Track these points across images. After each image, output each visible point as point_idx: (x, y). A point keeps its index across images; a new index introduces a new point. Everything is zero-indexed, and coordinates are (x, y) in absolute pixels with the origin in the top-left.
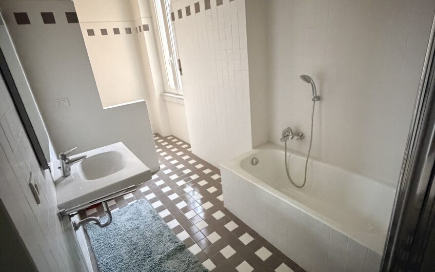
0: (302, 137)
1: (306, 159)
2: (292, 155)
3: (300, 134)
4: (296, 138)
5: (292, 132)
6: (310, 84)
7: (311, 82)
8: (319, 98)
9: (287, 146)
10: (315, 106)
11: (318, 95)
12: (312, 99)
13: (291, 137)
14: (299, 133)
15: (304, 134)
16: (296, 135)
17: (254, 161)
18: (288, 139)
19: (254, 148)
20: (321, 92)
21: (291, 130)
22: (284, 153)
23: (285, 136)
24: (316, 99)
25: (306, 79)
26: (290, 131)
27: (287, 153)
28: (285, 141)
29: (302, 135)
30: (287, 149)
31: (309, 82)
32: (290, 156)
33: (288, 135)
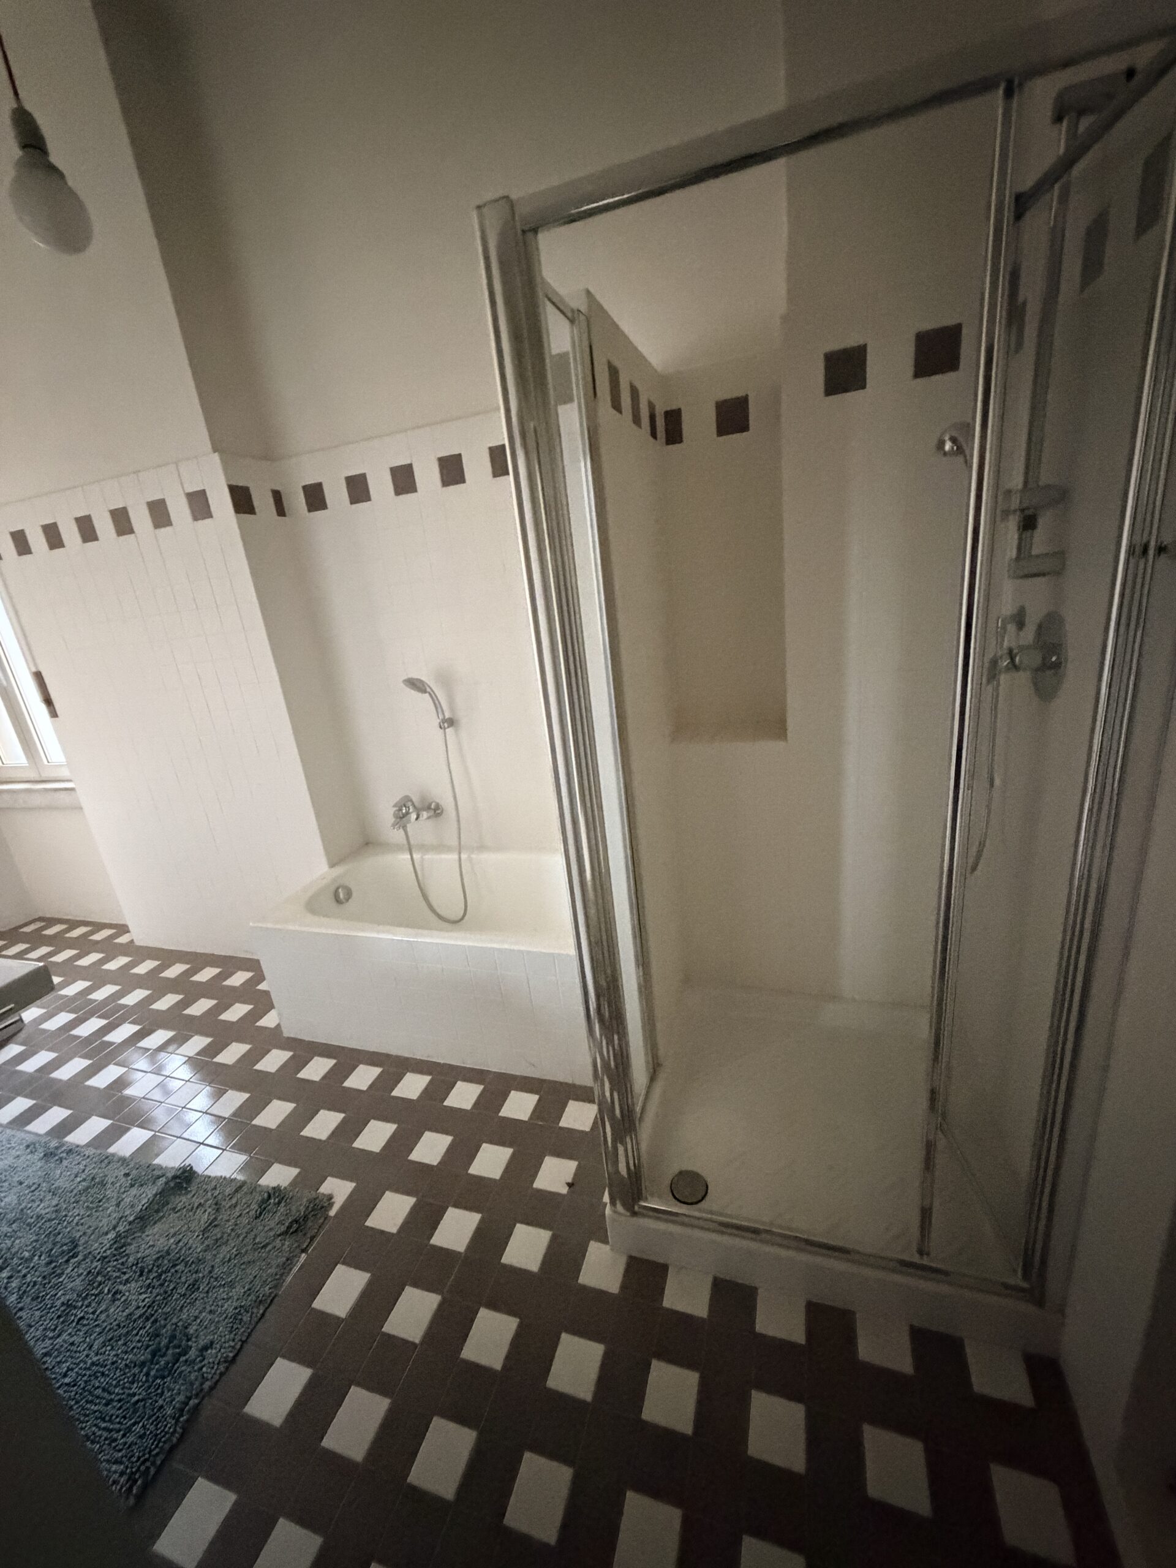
0: (436, 811)
1: (456, 857)
2: (427, 857)
3: (433, 807)
4: (425, 815)
5: (413, 804)
6: (427, 695)
7: (428, 690)
8: (451, 722)
9: (412, 842)
10: (448, 737)
11: (447, 716)
12: (437, 724)
13: (414, 816)
14: (430, 805)
15: (440, 803)
16: (423, 809)
17: (341, 896)
18: (409, 821)
19: (332, 865)
20: (452, 709)
21: (411, 801)
22: (409, 857)
23: (401, 818)
24: (446, 725)
25: (416, 685)
26: (409, 804)
27: (415, 856)
28: (404, 828)
29: (438, 807)
30: (413, 850)
31: (425, 692)
32: (422, 859)
33: (408, 813)
